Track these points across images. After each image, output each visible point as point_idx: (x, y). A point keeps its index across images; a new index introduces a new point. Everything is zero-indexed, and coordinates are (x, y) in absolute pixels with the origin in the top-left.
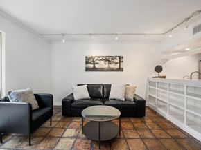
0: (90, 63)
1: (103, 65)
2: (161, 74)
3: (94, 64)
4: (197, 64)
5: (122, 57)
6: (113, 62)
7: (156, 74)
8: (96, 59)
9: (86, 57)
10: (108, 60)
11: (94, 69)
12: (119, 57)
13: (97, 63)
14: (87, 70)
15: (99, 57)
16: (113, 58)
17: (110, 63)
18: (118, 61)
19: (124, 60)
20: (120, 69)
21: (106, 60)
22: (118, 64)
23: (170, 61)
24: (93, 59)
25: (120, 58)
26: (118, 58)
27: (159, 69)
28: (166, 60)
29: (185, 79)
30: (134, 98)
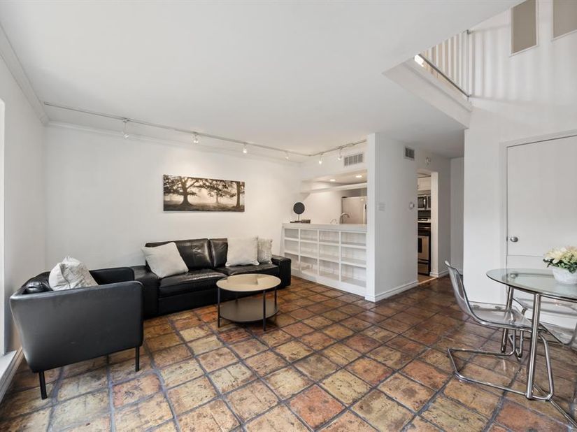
0: (176, 192)
1: (205, 197)
2: (303, 217)
3: (185, 194)
4: (340, 201)
5: (244, 185)
6: (226, 193)
7: (296, 217)
8: (189, 184)
9: (166, 178)
10: (215, 187)
11: (186, 207)
12: (238, 183)
13: (193, 194)
14: (168, 207)
15: (197, 180)
16: (226, 184)
17: (220, 193)
18: (235, 191)
19: (246, 189)
20: (239, 208)
21: (212, 188)
22: (236, 198)
23: (311, 194)
24: (184, 184)
25: (240, 185)
26: (235, 186)
27: (299, 208)
28: (306, 194)
29: (333, 224)
30: (272, 259)
